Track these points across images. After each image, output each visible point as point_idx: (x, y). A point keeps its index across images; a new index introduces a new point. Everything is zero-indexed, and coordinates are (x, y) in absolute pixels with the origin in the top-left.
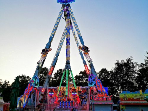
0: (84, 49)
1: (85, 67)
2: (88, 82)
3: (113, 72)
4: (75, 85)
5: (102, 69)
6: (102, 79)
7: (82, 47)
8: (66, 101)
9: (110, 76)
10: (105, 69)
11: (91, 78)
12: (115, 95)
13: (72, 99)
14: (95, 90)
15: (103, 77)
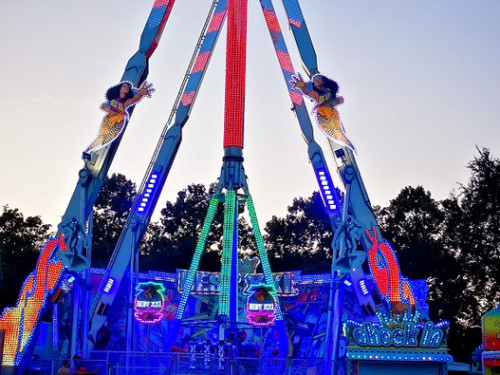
0: (315, 89)
1: (318, 177)
2: (331, 252)
3: (460, 204)
4: (266, 266)
5: (405, 192)
6: (401, 240)
7: (306, 79)
8: (222, 343)
9: (443, 226)
10: (420, 190)
11: (348, 236)
12: (462, 316)
13: (249, 333)
14: (366, 292)
15: (407, 228)
